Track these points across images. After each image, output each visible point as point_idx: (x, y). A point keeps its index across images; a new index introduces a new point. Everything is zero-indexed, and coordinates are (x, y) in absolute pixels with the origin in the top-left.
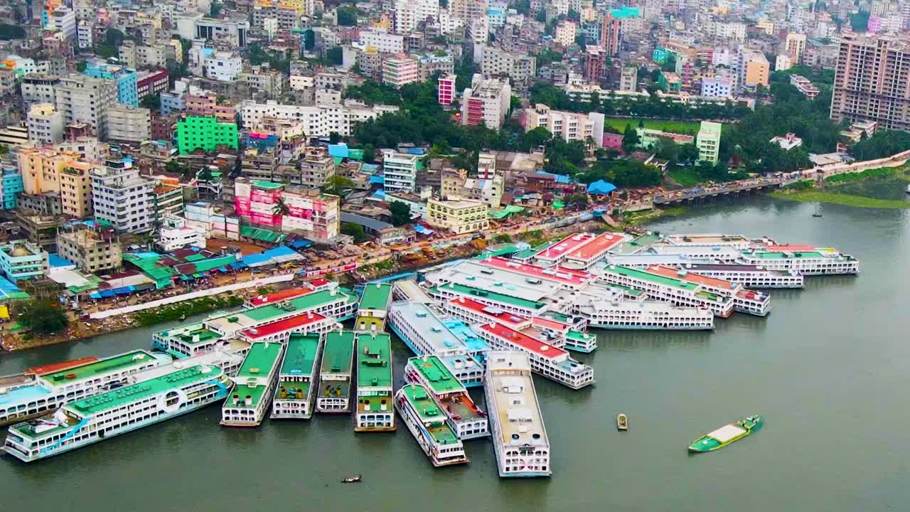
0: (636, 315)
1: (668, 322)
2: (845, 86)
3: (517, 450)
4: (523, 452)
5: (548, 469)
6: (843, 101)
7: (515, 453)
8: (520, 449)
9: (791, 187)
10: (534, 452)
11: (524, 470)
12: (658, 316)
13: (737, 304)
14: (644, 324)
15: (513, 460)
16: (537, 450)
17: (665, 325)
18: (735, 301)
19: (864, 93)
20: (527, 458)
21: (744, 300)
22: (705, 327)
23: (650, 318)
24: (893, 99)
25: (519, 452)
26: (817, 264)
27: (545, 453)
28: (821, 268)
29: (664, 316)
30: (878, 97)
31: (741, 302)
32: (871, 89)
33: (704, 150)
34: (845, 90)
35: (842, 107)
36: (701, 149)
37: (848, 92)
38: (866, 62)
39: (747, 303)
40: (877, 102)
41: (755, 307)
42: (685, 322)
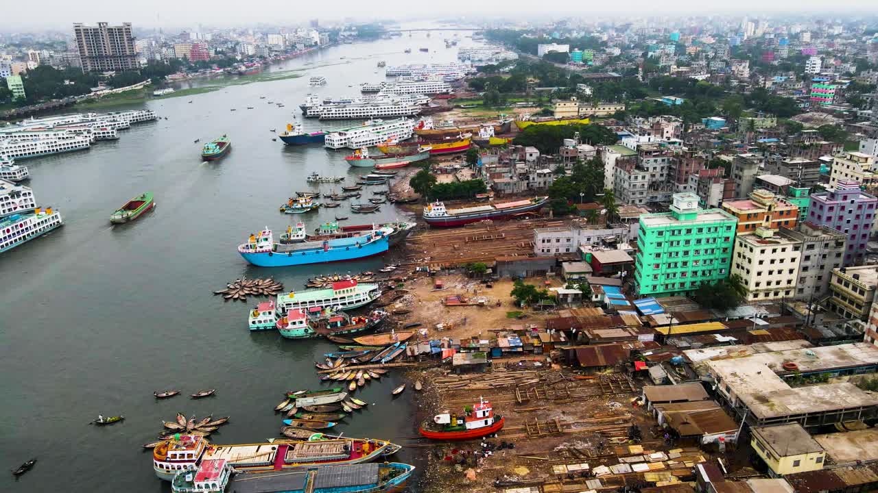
0: (34, 147)
1: (58, 148)
2: (87, 54)
3: (7, 196)
4: (13, 197)
5: (35, 205)
6: (88, 64)
7: (7, 198)
8: (9, 194)
9: (84, 102)
10: (21, 194)
11: (17, 210)
12: (50, 145)
13: (97, 135)
14: (41, 152)
15: (7, 204)
16: (23, 192)
17: (57, 150)
18: (95, 134)
19: (101, 57)
20: (17, 200)
21: (101, 132)
22: (85, 146)
23: (44, 147)
24: (120, 57)
25: (9, 197)
26: (132, 116)
27: (29, 193)
28: (135, 118)
29: (54, 144)
30: (111, 57)
31: (99, 133)
32: (104, 54)
33: (16, 91)
34: (87, 57)
35: (90, 68)
36: (14, 91)
37: (90, 58)
38: (96, 38)
39: (104, 133)
40: (111, 60)
41: (110, 134)
42: (70, 146)
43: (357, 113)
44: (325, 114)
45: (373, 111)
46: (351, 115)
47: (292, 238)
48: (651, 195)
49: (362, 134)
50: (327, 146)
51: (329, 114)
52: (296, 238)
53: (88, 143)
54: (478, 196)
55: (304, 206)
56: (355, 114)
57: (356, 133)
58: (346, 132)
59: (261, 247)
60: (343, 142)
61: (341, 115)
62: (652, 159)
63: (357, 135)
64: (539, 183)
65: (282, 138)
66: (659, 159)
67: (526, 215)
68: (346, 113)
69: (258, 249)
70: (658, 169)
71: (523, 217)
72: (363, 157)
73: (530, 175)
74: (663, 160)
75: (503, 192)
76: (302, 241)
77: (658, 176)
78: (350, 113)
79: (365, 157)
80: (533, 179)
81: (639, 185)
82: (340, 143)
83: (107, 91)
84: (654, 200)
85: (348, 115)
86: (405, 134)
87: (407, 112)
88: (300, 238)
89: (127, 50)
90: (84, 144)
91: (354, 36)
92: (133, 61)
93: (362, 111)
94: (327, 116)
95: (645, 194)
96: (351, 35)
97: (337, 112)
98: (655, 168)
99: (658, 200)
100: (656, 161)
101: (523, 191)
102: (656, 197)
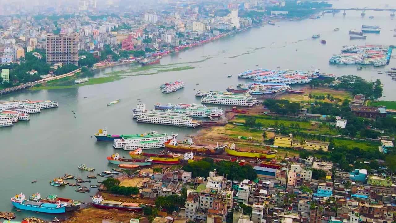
6: (50, 57)
9: (35, 86)
13: (19, 118)
18: (19, 117)
19: (57, 53)
22: (10, 125)
24: (68, 54)
26: (44, 105)
28: (46, 106)
30: (62, 54)
31: (20, 117)
32: (59, 52)
33: (4, 78)
34: (50, 53)
35: (50, 59)
36: (3, 78)
37: (52, 54)
38: (56, 43)
39: (22, 117)
40: (62, 56)
41: (25, 118)
42: (3, 124)
43: (159, 121)
44: (140, 119)
45: (168, 121)
46: (155, 121)
47: (33, 199)
48: (197, 215)
49: (134, 142)
50: (113, 145)
51: (142, 119)
52: (34, 199)
53: (12, 123)
54: (132, 196)
55: (59, 183)
56: (157, 122)
57: (130, 141)
58: (125, 140)
59: (18, 200)
60: (122, 145)
61: (149, 121)
62: (205, 197)
63: (131, 142)
64: (163, 195)
65: (96, 137)
66: (209, 198)
67: (133, 211)
68: (152, 120)
69: (17, 201)
70: (209, 203)
71: (131, 211)
72: (114, 159)
73: (158, 191)
74: (211, 199)
75: (144, 196)
76: (36, 201)
77: (208, 206)
78: (154, 120)
79: (116, 159)
80: (160, 193)
81: (190, 209)
82: (119, 145)
83: (52, 78)
84: (199, 218)
85: (154, 121)
86: (161, 144)
87: (189, 124)
88: (35, 199)
89: (72, 50)
90: (10, 123)
91: (284, 15)
92: (74, 56)
93: (162, 120)
94: (141, 120)
95: (193, 214)
96: (281, 14)
97: (147, 119)
98: (207, 202)
99: (200, 218)
100: (207, 198)
101: (154, 198)
102: (199, 217)
